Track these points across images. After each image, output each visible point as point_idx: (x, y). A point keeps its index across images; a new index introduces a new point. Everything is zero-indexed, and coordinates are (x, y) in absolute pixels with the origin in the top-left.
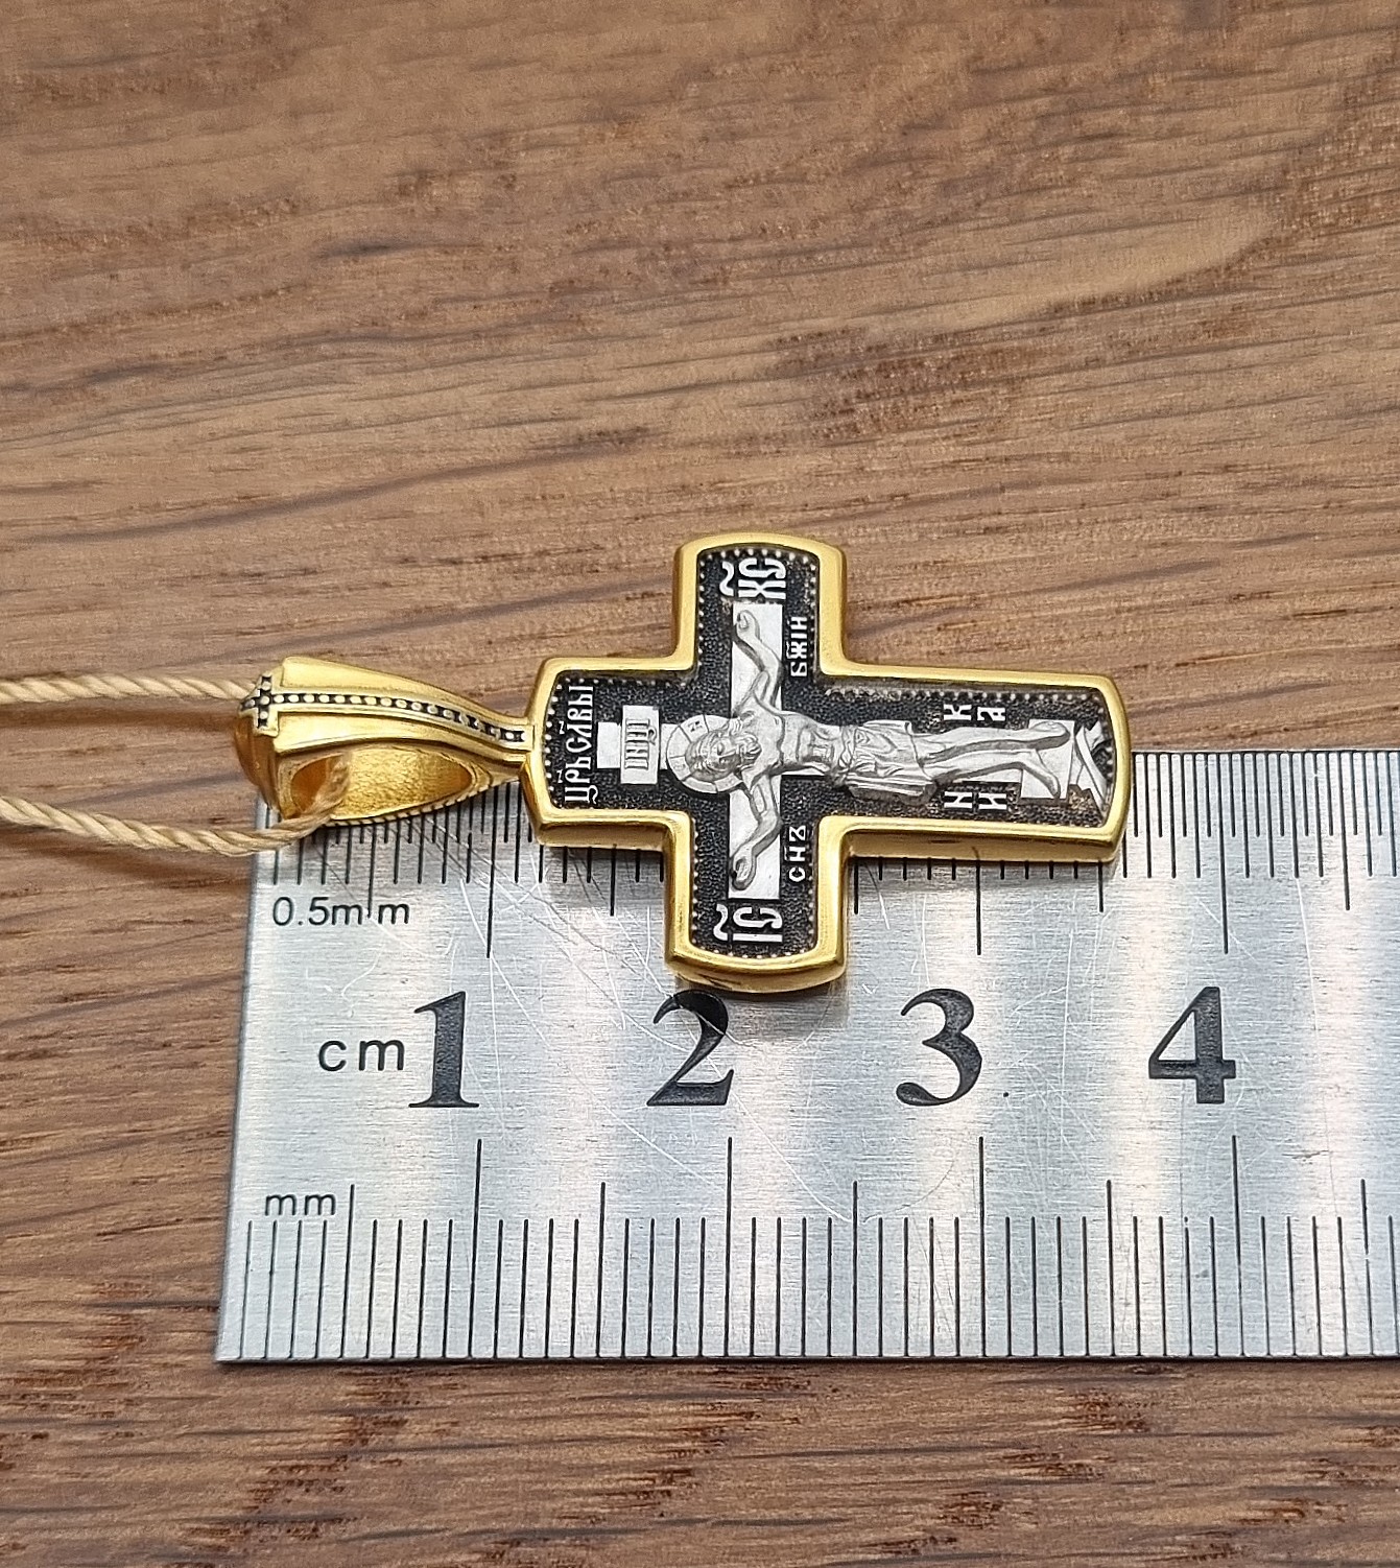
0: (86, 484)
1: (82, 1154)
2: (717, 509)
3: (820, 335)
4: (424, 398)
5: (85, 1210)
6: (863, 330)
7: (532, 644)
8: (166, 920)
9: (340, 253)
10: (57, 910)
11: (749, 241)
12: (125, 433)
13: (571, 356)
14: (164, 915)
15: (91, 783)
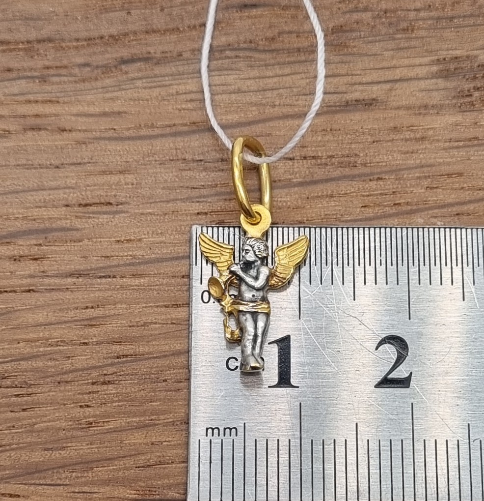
0: (119, 113)
1: (128, 430)
2: (410, 140)
3: (456, 58)
4: (275, 80)
5: (130, 456)
6: (476, 57)
7: (327, 199)
8: (163, 322)
9: (233, 7)
10: (113, 316)
11: (423, 11)
12: (137, 90)
13: (342, 62)
14: (162, 320)
15: (126, 256)
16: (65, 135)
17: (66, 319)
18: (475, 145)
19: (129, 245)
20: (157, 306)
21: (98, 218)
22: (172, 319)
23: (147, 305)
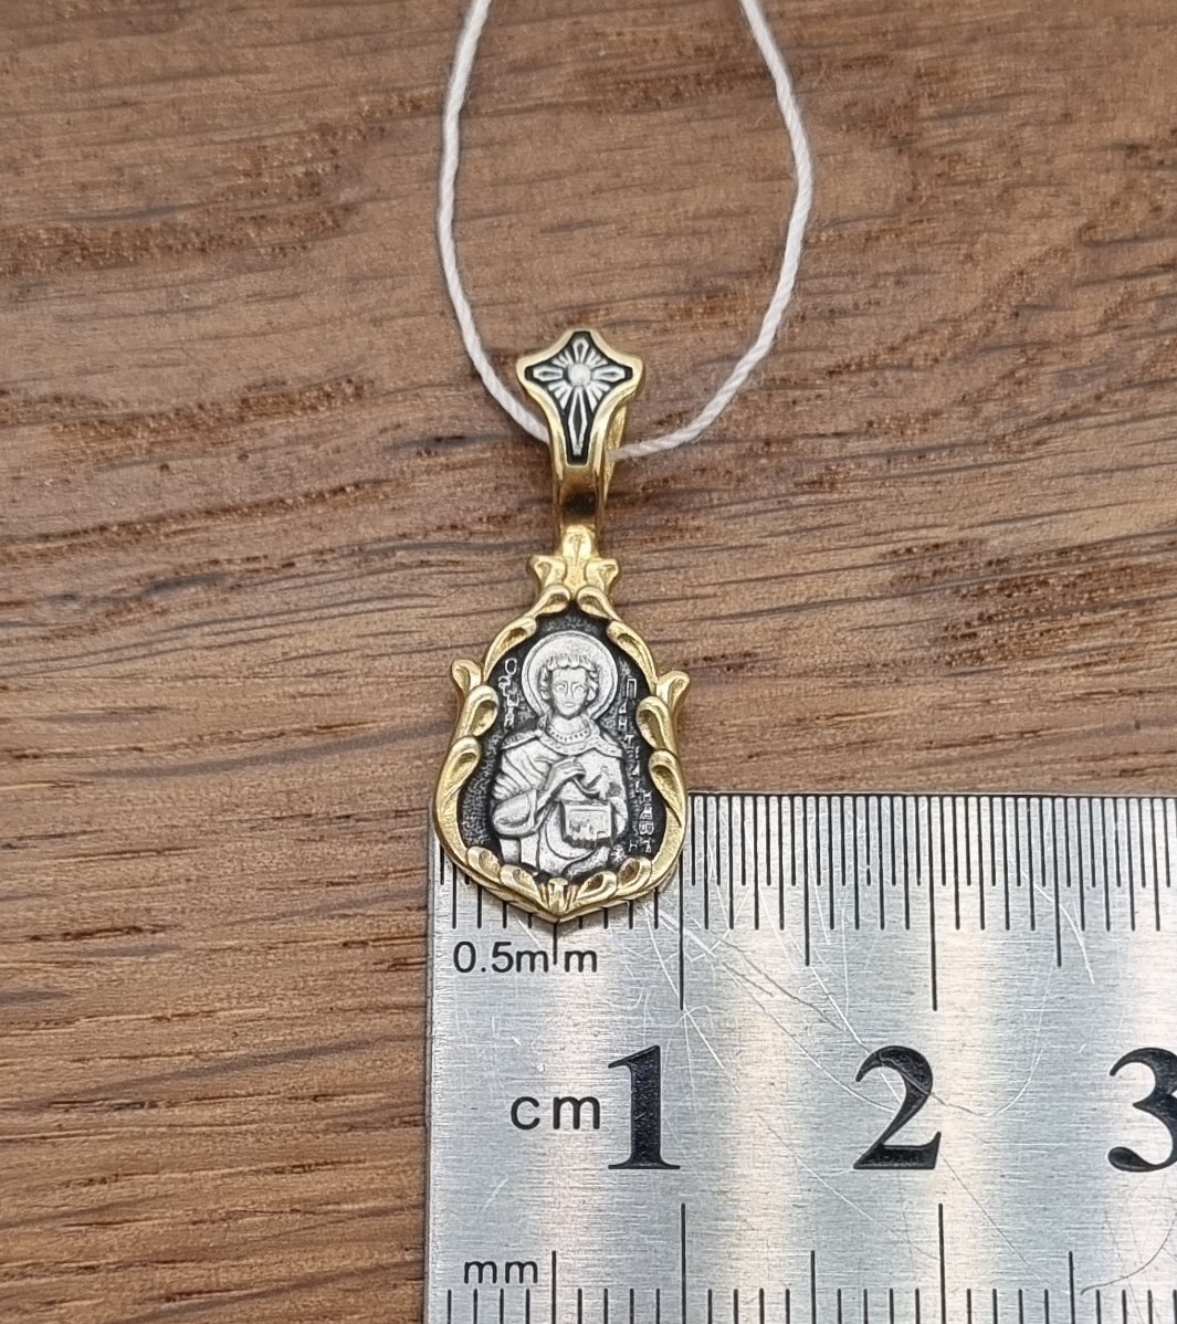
0: (150, 710)
2: (837, 747)
3: (937, 546)
6: (982, 542)
8: (271, 1209)
9: (409, 443)
10: (154, 1198)
11: (855, 437)
12: (190, 652)
13: (671, 568)
14: (269, 1205)
15: (179, 1054)
16: (26, 767)
17: (43, 1211)
18: (987, 755)
19: (184, 1027)
20: (257, 1172)
21: (110, 966)
22: (292, 1201)
23: (232, 1171)
